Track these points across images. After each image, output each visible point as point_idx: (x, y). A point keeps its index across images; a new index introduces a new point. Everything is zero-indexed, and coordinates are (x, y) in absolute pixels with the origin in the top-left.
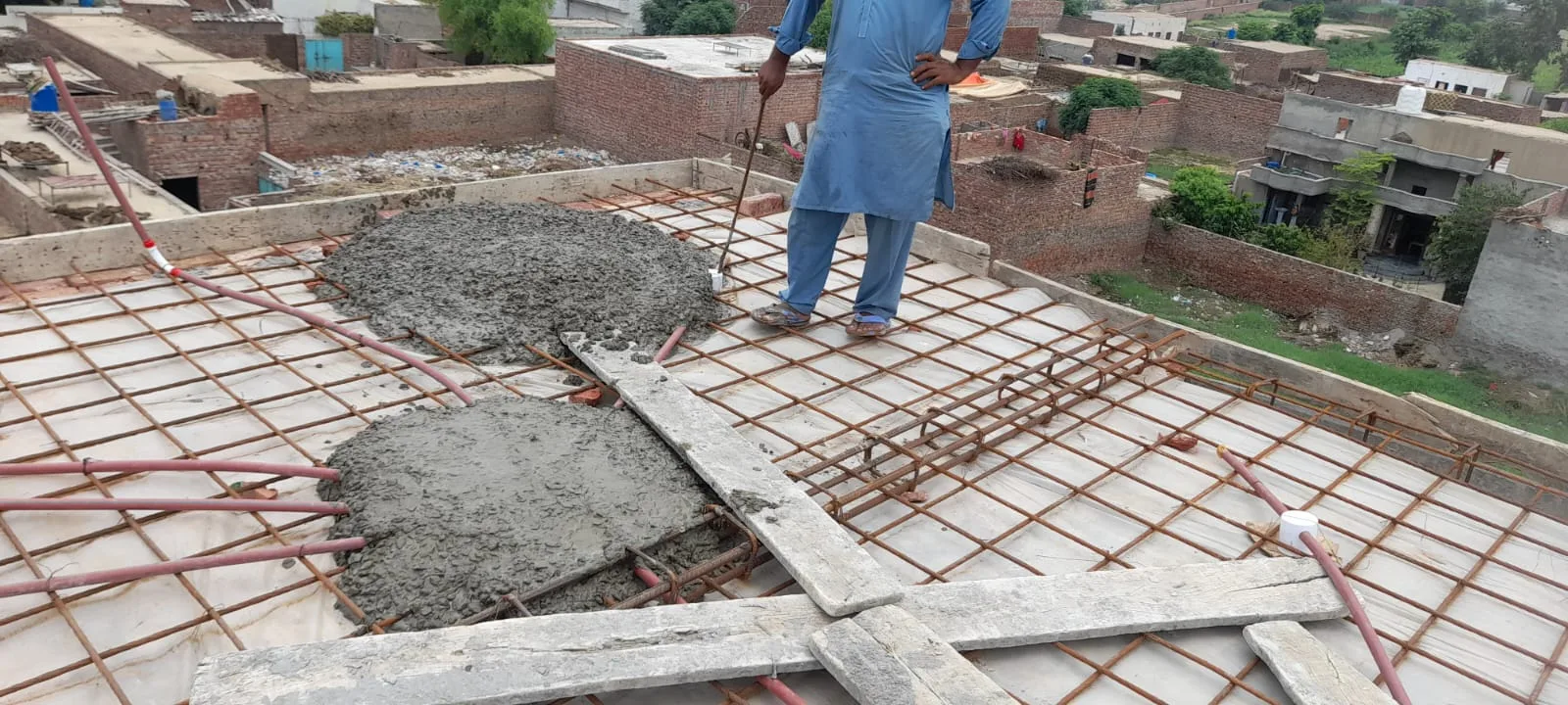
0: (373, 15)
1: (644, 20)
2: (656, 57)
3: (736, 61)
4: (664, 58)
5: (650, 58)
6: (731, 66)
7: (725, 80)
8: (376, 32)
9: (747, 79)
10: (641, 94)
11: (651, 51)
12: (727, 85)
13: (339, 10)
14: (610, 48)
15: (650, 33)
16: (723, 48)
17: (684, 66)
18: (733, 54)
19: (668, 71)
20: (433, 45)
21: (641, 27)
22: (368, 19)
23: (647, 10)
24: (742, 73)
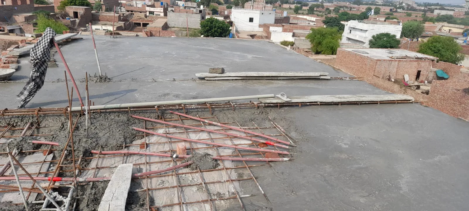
0: (294, 42)
1: (369, 44)
2: (365, 53)
3: (390, 55)
4: (368, 54)
5: (363, 53)
6: (388, 57)
7: (384, 60)
8: (294, 46)
9: (393, 60)
10: (359, 63)
12: (385, 62)
13: (286, 40)
14: (352, 51)
16: (389, 52)
17: (373, 56)
18: (391, 53)
19: (368, 57)
20: (307, 49)
21: (369, 46)
22: (292, 42)
23: (371, 41)
24: (391, 59)
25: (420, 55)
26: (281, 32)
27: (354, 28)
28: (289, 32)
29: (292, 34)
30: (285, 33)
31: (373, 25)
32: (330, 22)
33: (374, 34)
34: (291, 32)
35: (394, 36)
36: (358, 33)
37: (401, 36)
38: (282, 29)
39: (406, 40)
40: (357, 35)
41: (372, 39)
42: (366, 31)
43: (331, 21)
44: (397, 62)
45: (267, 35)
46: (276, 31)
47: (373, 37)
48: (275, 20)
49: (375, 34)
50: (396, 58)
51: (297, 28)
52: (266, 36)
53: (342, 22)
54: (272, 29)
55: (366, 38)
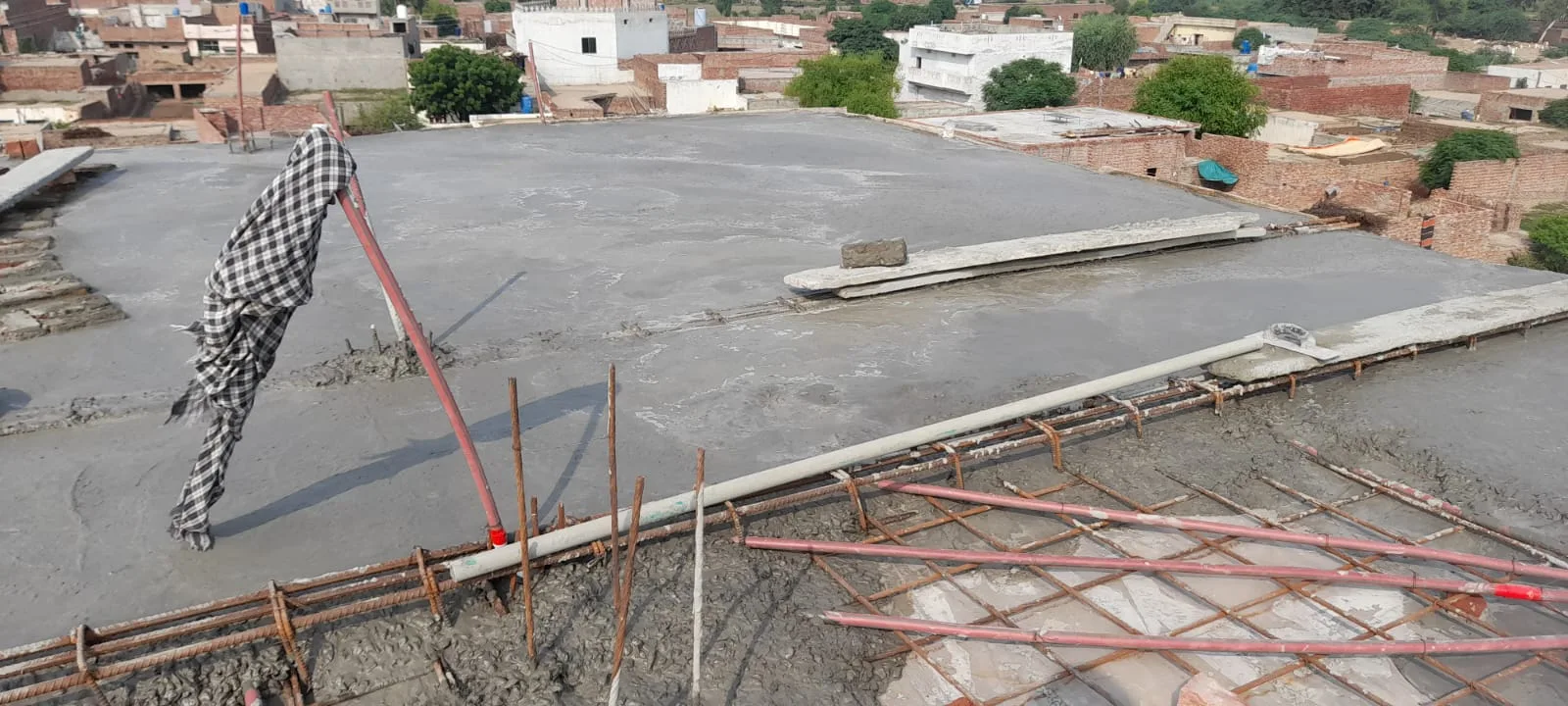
1: (985, 99)
2: (986, 129)
3: (1062, 129)
4: (994, 130)
5: (980, 130)
6: (1055, 133)
7: (1048, 146)
9: (1073, 145)
11: (980, 125)
12: (1051, 150)
15: (990, 109)
16: (1054, 118)
17: (1011, 136)
18: (1063, 122)
19: (998, 140)
21: (983, 106)
23: (988, 91)
24: (1067, 140)
25: (1147, 121)
26: (700, 80)
27: (929, 51)
28: (724, 78)
29: (734, 83)
30: (711, 82)
31: (986, 36)
32: (851, 36)
33: (995, 66)
34: (733, 78)
35: (1056, 67)
36: (944, 66)
37: (1074, 67)
38: (700, 71)
39: (1087, 78)
40: (938, 73)
41: (991, 80)
42: (970, 56)
43: (853, 32)
44: (1085, 149)
45: (650, 95)
46: (680, 78)
47: (994, 74)
48: (670, 40)
49: (998, 65)
50: (1082, 137)
51: (746, 63)
52: (650, 98)
53: (888, 35)
54: (665, 71)
55: (969, 79)
